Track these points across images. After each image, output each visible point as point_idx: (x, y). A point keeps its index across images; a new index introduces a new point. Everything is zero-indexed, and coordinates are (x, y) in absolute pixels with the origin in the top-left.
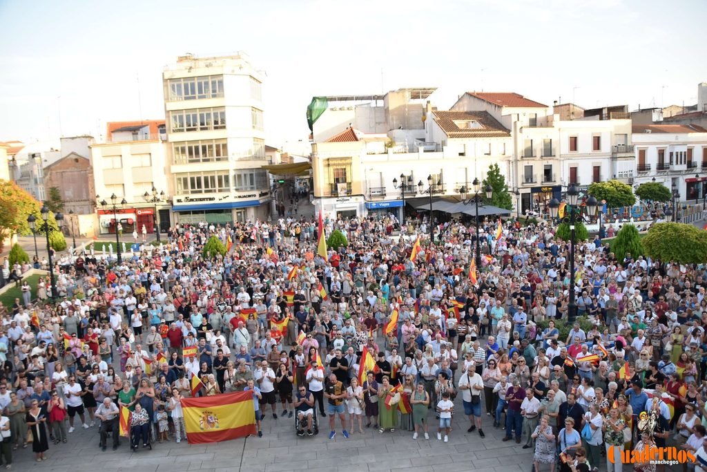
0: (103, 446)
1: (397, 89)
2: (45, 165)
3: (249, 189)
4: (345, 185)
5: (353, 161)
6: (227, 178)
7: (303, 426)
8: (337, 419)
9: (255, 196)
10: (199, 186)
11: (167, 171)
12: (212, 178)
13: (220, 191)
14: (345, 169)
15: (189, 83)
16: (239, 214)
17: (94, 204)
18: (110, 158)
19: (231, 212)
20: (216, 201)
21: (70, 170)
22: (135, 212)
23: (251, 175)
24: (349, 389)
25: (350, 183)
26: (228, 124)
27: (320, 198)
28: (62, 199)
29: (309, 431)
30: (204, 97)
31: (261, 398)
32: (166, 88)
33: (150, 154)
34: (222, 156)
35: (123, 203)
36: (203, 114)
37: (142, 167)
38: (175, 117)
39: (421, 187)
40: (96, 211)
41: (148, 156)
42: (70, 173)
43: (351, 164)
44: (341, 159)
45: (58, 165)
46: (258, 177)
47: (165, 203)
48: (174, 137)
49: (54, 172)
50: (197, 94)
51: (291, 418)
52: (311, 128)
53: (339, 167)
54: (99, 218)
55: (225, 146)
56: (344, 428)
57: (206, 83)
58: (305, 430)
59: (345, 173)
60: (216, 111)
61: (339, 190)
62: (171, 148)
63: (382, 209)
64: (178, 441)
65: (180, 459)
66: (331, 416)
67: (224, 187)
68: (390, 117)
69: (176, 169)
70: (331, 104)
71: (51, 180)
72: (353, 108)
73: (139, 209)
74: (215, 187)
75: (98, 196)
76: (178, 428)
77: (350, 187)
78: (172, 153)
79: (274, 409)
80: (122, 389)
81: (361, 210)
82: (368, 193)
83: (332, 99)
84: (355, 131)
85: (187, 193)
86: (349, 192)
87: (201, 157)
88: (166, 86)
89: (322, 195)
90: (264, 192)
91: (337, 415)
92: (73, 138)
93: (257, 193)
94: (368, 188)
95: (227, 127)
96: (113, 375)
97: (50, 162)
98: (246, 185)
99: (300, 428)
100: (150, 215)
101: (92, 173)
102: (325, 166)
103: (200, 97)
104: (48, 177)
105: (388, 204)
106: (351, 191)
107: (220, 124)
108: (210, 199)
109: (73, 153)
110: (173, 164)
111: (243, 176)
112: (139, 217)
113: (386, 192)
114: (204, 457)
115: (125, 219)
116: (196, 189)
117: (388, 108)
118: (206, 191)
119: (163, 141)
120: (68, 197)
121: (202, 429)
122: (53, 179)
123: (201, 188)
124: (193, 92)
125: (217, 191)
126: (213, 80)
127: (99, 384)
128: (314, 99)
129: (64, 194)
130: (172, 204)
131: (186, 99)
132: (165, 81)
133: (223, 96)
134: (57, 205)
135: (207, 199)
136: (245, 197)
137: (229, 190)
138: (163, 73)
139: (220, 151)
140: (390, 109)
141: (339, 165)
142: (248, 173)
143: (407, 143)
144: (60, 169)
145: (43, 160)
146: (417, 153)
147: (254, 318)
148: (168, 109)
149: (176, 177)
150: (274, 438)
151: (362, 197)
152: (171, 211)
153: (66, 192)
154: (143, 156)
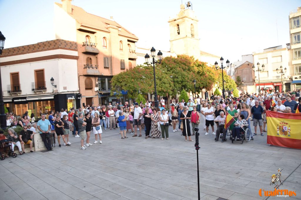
2: (236, 67)
11: (290, 64)
17: (254, 81)
18: (262, 59)
21: (245, 69)
22: (273, 84)
28: (242, 81)
33: (281, 56)
35: (263, 66)
37: (277, 62)
38: (295, 37)
40: (255, 84)
42: (245, 70)
45: (241, 67)
47: (288, 80)
48: (293, 47)
49: (239, 70)
54: (256, 87)
62: (293, 52)
69: (294, 62)
71: (237, 73)
73: (275, 83)
75: (256, 77)
78: (293, 54)
85: (300, 74)
88: (290, 22)
92: (247, 55)
97: (237, 66)
100: (280, 85)
104: (236, 72)
109: (247, 62)
110: (293, 60)
112: (276, 87)
115: (268, 88)
119: (289, 49)
120: (245, 80)
121: (278, 134)
122: (238, 73)
130: (292, 80)
132: (290, 19)
134: (239, 84)
138: (289, 16)
144: (241, 69)
145: (235, 65)
148: (291, 33)
149: (295, 67)
152: (291, 83)
153: (243, 78)
154: (278, 57)
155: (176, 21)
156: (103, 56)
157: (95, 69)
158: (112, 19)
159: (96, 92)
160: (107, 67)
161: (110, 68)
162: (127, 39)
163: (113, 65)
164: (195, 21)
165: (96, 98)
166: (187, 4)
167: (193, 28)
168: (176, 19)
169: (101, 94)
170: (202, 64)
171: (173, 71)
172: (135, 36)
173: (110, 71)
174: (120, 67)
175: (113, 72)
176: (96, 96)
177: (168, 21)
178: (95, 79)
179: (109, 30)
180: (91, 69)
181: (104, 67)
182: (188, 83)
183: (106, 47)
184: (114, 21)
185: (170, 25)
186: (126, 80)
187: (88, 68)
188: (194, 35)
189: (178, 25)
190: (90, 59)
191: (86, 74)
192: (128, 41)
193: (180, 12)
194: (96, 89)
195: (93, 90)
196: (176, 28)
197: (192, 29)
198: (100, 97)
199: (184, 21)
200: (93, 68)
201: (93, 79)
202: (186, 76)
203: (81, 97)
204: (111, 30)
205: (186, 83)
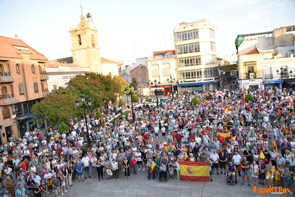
0: (149, 178)
1: (279, 28)
2: (131, 70)
3: (210, 77)
4: (253, 74)
5: (257, 63)
6: (201, 72)
7: (230, 179)
8: (246, 178)
9: (213, 79)
10: (189, 76)
11: (176, 70)
12: (195, 72)
13: (198, 78)
14: (253, 67)
15: (184, 33)
16: (206, 87)
17: (148, 84)
18: (154, 66)
19: (202, 86)
20: (196, 82)
21: (140, 71)
22: (164, 87)
23: (211, 70)
24: (252, 165)
25: (256, 73)
26: (201, 49)
27: (241, 80)
28: (137, 82)
29: (233, 182)
30: (190, 39)
31: (212, 166)
32: (175, 36)
33: (169, 63)
34: (198, 63)
35: (159, 83)
36: (190, 46)
37: (166, 69)
38: (179, 48)
39: (291, 73)
40: (149, 86)
41: (169, 64)
43: (256, 64)
44: (251, 62)
45: (135, 69)
46: (214, 71)
47: (176, 83)
48: (179, 56)
49: (134, 72)
50: (188, 38)
51: (225, 175)
52: (237, 49)
53: (251, 66)
54: (150, 89)
55: (200, 59)
56: (249, 182)
57: (191, 33)
58: (231, 181)
59: (253, 68)
60: (195, 44)
61: (250, 76)
63: (271, 84)
64: (178, 179)
65: (178, 186)
66: (243, 176)
67: (199, 76)
68: (275, 41)
69: (180, 69)
70: (246, 38)
72: (257, 39)
73: (165, 85)
74: (196, 76)
75: (150, 81)
76: (178, 174)
77: (256, 74)
78: (178, 62)
79: (217, 170)
80: (157, 156)
81: (261, 85)
82: (264, 77)
83: (247, 35)
84: (258, 49)
85: (184, 79)
86: (255, 77)
87: (190, 64)
88: (175, 35)
89: (242, 79)
90: (216, 77)
91: (246, 177)
92: (140, 59)
93: (214, 78)
94: (264, 74)
95: (200, 51)
96: (153, 150)
97: (133, 68)
98: (209, 75)
99: (229, 180)
100: (170, 88)
101: (148, 72)
102: (244, 65)
103: (189, 39)
104: (132, 74)
105: (274, 82)
106: (256, 76)
107: (197, 50)
108: (194, 81)
109: (140, 64)
110: (178, 67)
111: (207, 71)
112: (165, 89)
113: (274, 76)
114: (187, 187)
115: (160, 90)
116: (188, 77)
117: (274, 37)
118: (192, 78)
119: (174, 58)
120: (139, 81)
121: (187, 174)
122: (134, 75)
123: (190, 76)
124: (186, 37)
125: (197, 78)
126: (194, 31)
127: (148, 154)
128: (238, 36)
129: (137, 80)
130: (178, 83)
131: (183, 40)
132: (175, 33)
133: (198, 38)
134: (135, 84)
135: (192, 81)
136: (208, 80)
137: (201, 77)
138: (174, 31)
139: (198, 61)
140: (275, 37)
141: (250, 65)
142: (210, 70)
143: (284, 53)
144: (136, 71)
145: (130, 68)
146: (289, 58)
147: (212, 131)
148: (176, 45)
149: (180, 72)
150: (217, 183)
151: (261, 79)
152: (178, 86)
153: (138, 79)
154: (167, 64)
155: (77, 32)
156: (18, 83)
157: (12, 98)
158: (17, 37)
159: (14, 119)
160: (23, 93)
161: (25, 94)
162: (37, 61)
163: (28, 90)
164: (95, 31)
165: (15, 125)
166: (87, 15)
167: (94, 38)
168: (77, 30)
169: (19, 120)
170: (109, 82)
171: (86, 93)
172: (45, 57)
173: (25, 97)
174: (34, 90)
175: (28, 97)
176: (15, 123)
177: (69, 31)
178: (11, 107)
179: (21, 56)
180: (8, 98)
181: (20, 94)
182: (100, 103)
183: (19, 73)
184: (20, 40)
185: (71, 35)
186: (49, 110)
187: (4, 99)
188: (94, 45)
189: (79, 36)
190: (5, 88)
191: (4, 105)
192: (39, 62)
193: (80, 23)
194: (14, 116)
195: (11, 118)
196: (77, 38)
197: (93, 40)
198: (18, 123)
199: (85, 33)
200: (10, 98)
201: (10, 108)
202: (98, 97)
203: (2, 129)
204: (23, 55)
205: (99, 102)
